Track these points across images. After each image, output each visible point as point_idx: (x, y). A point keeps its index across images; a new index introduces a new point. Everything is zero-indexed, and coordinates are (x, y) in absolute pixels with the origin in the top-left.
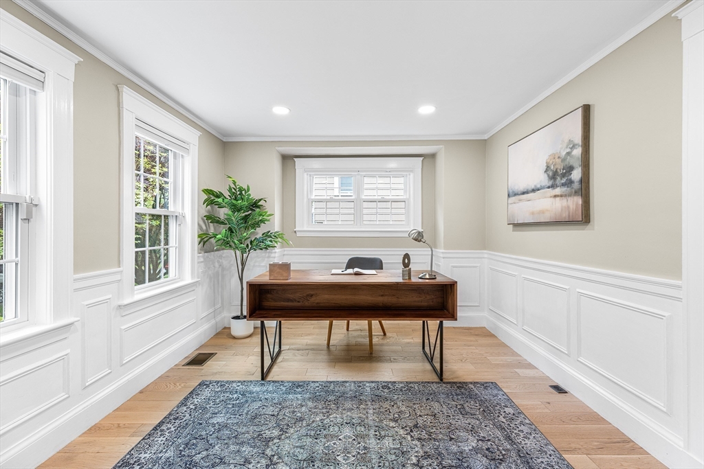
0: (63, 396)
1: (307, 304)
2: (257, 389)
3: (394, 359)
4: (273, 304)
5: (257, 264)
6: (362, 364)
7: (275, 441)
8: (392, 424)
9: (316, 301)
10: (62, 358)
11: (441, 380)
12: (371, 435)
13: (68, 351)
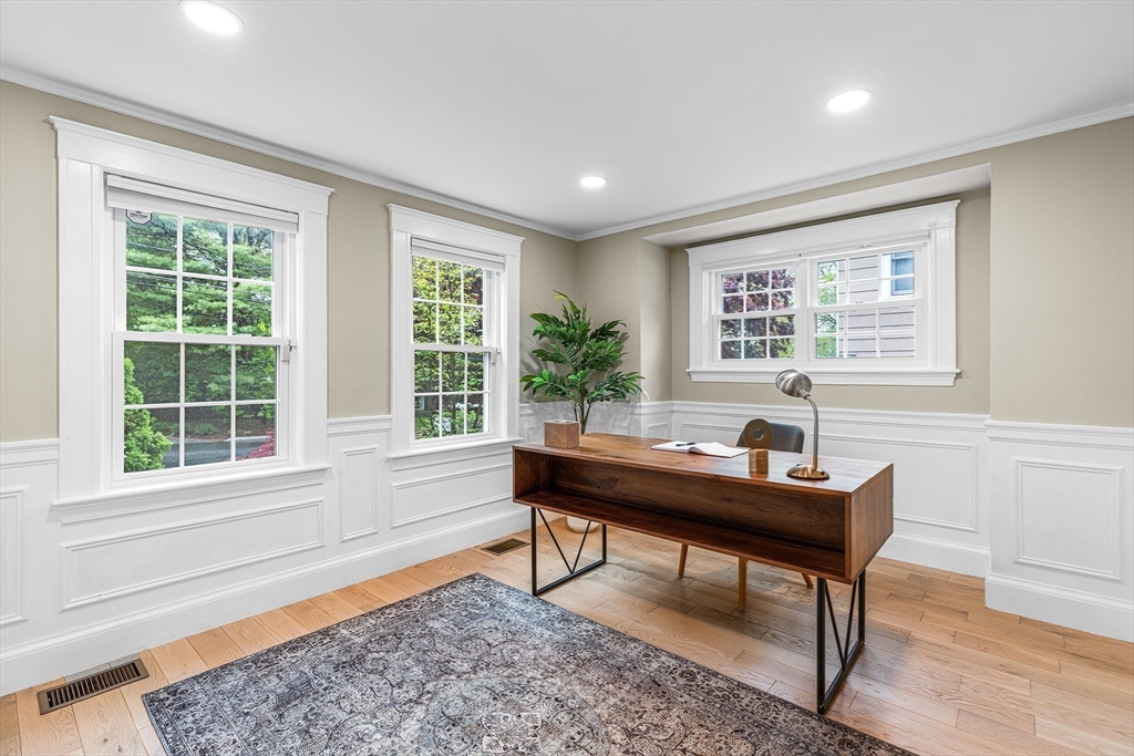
0: (315, 543)
1: (609, 493)
2: (512, 603)
3: (773, 636)
4: (567, 484)
5: (617, 423)
6: (700, 623)
7: (453, 677)
8: (618, 737)
9: (624, 491)
10: (316, 504)
11: (822, 711)
12: (565, 736)
13: (323, 498)
